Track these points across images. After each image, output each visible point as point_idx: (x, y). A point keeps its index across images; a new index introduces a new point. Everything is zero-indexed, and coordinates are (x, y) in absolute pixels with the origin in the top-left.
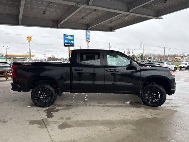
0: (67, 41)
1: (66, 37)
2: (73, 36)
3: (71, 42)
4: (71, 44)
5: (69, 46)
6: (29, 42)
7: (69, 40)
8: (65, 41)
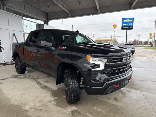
0: (125, 24)
1: (124, 20)
2: (133, 19)
3: (130, 24)
4: (130, 26)
5: (127, 28)
6: (115, 29)
7: (127, 23)
8: (123, 24)
